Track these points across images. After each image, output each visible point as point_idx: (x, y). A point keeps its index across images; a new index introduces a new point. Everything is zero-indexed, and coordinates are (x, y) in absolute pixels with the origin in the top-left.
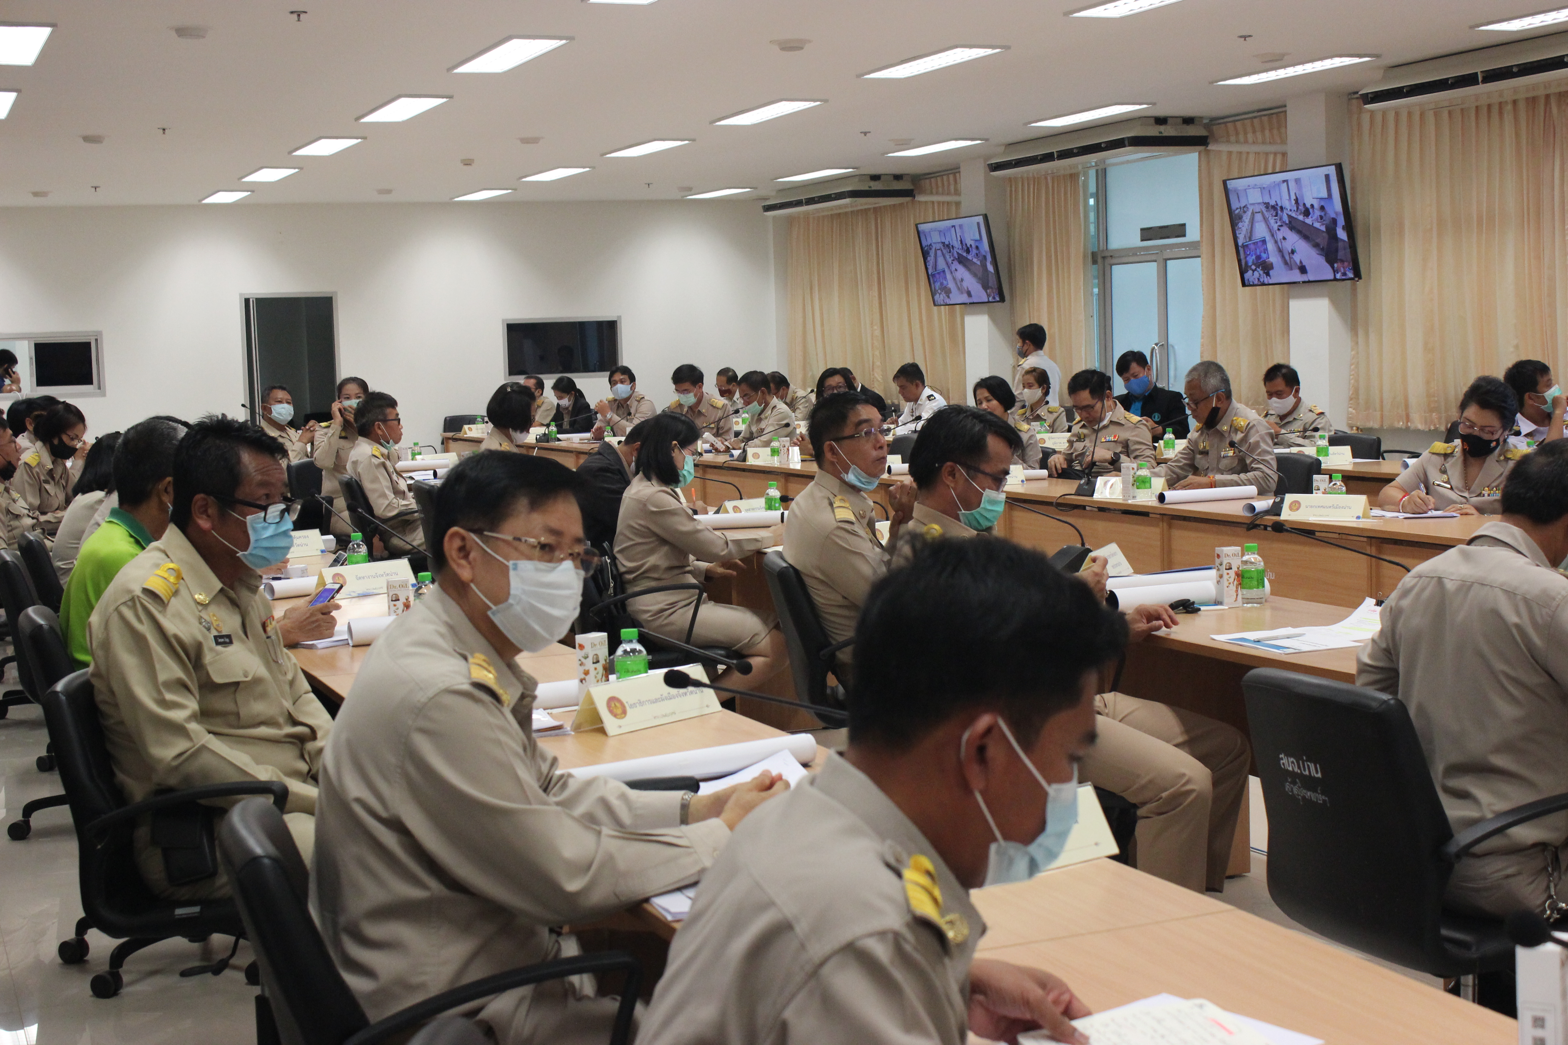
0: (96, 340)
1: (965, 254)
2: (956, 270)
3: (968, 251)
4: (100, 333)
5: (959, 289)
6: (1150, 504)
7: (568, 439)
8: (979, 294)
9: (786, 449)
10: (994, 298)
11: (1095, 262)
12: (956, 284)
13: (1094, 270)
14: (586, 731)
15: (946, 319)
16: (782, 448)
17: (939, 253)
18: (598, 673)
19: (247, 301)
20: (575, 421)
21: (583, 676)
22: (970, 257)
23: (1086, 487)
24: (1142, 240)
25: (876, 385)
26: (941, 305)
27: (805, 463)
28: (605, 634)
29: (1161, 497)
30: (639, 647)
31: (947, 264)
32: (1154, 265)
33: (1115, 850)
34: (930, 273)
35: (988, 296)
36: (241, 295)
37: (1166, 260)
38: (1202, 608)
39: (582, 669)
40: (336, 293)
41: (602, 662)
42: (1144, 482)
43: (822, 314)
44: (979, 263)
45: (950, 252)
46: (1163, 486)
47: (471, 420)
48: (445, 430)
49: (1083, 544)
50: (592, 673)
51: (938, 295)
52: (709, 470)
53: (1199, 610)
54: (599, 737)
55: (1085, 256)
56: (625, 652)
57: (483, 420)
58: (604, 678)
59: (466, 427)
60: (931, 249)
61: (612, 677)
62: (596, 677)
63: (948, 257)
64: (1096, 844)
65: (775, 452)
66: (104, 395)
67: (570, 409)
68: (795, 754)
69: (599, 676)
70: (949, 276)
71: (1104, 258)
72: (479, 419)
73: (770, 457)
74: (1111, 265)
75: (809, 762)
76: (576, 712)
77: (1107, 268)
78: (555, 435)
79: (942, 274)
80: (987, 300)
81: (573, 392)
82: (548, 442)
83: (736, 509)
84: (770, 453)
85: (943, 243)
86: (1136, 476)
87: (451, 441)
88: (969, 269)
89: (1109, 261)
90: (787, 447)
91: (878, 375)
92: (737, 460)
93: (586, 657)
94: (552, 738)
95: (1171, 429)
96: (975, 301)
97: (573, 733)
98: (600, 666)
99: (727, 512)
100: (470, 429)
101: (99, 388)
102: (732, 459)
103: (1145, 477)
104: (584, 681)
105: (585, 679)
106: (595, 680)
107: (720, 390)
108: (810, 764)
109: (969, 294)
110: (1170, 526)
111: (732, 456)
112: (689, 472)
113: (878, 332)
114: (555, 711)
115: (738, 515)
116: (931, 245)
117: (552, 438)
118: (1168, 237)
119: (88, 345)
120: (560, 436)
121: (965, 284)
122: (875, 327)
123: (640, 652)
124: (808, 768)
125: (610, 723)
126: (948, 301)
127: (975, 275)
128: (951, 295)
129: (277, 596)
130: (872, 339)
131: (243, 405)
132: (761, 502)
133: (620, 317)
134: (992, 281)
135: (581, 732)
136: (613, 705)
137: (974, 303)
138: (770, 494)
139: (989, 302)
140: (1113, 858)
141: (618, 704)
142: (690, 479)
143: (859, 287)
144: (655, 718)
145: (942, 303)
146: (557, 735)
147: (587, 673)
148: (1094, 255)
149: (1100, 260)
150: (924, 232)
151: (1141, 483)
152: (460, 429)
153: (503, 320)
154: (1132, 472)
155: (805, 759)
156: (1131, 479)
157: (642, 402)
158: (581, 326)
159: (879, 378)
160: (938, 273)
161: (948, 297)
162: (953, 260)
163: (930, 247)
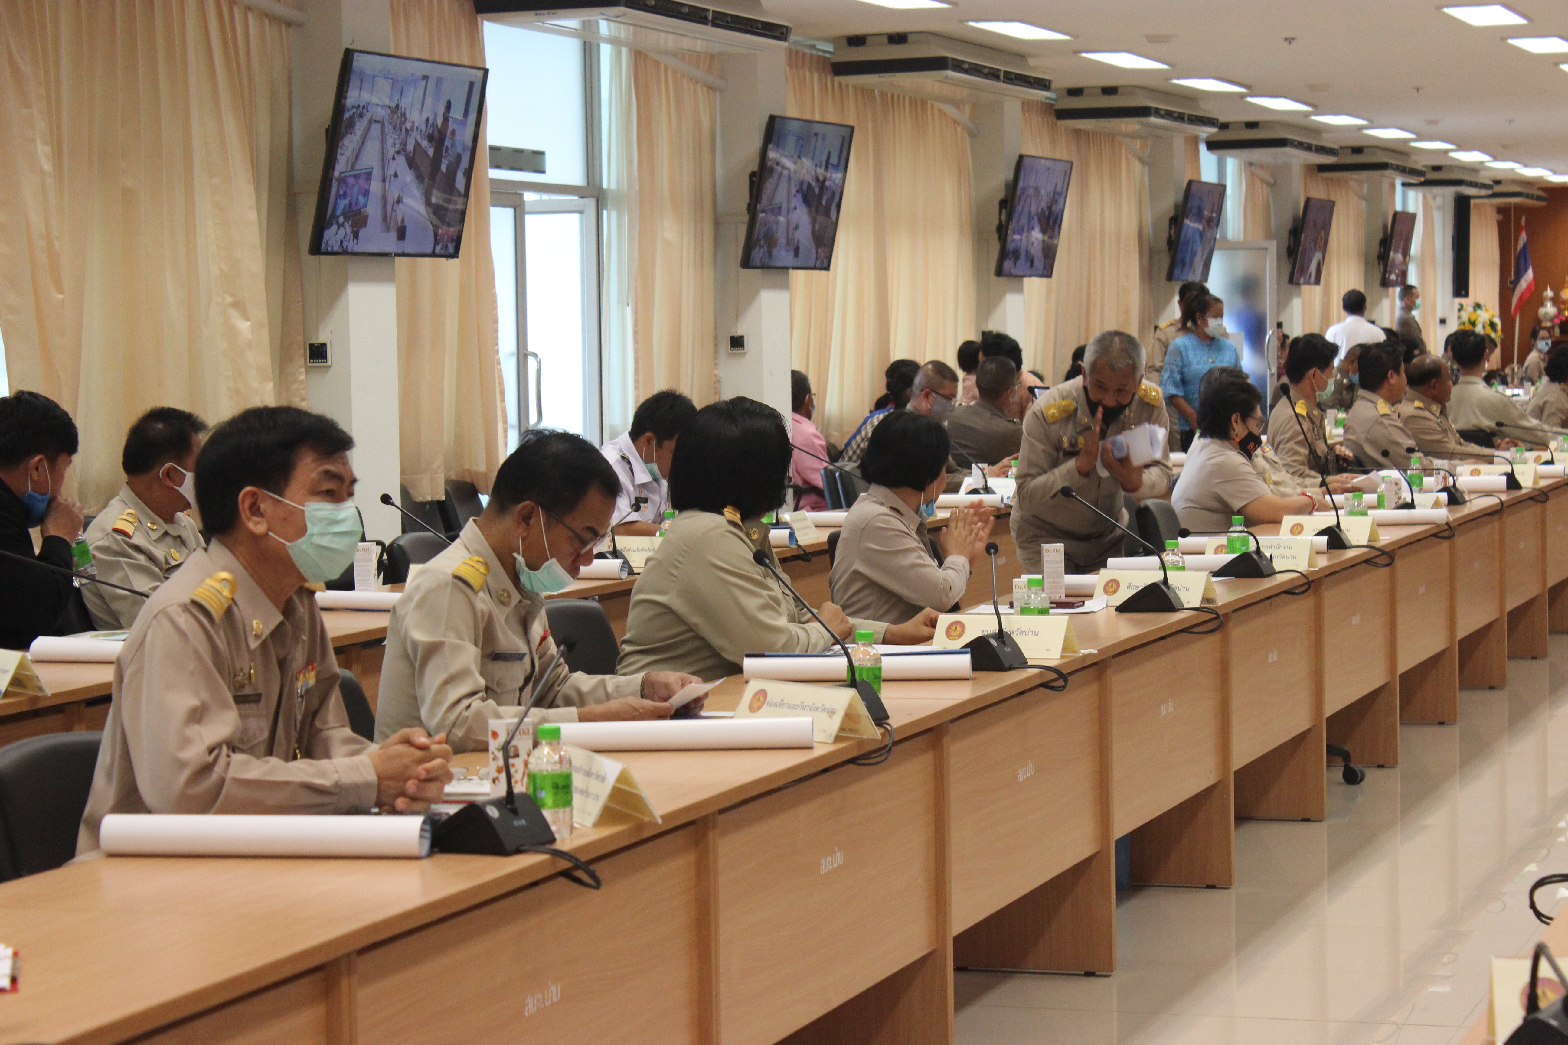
2: (396, 175)
5: (385, 219)
8: (420, 234)
17: (376, 129)
26: (327, 252)
31: (383, 159)
34: (337, 173)
35: (436, 241)
45: (398, 133)
51: (330, 229)
60: (361, 116)
63: (390, 142)
70: (375, 184)
79: (362, 181)
80: (428, 251)
85: (392, 110)
88: (420, 178)
116: (365, 105)
126: (352, 246)
127: (429, 195)
128: (362, 233)
139: (431, 255)
145: (334, 248)
150: (360, 74)
160: (355, 176)
161: (356, 235)
162: (398, 153)
163: (362, 110)
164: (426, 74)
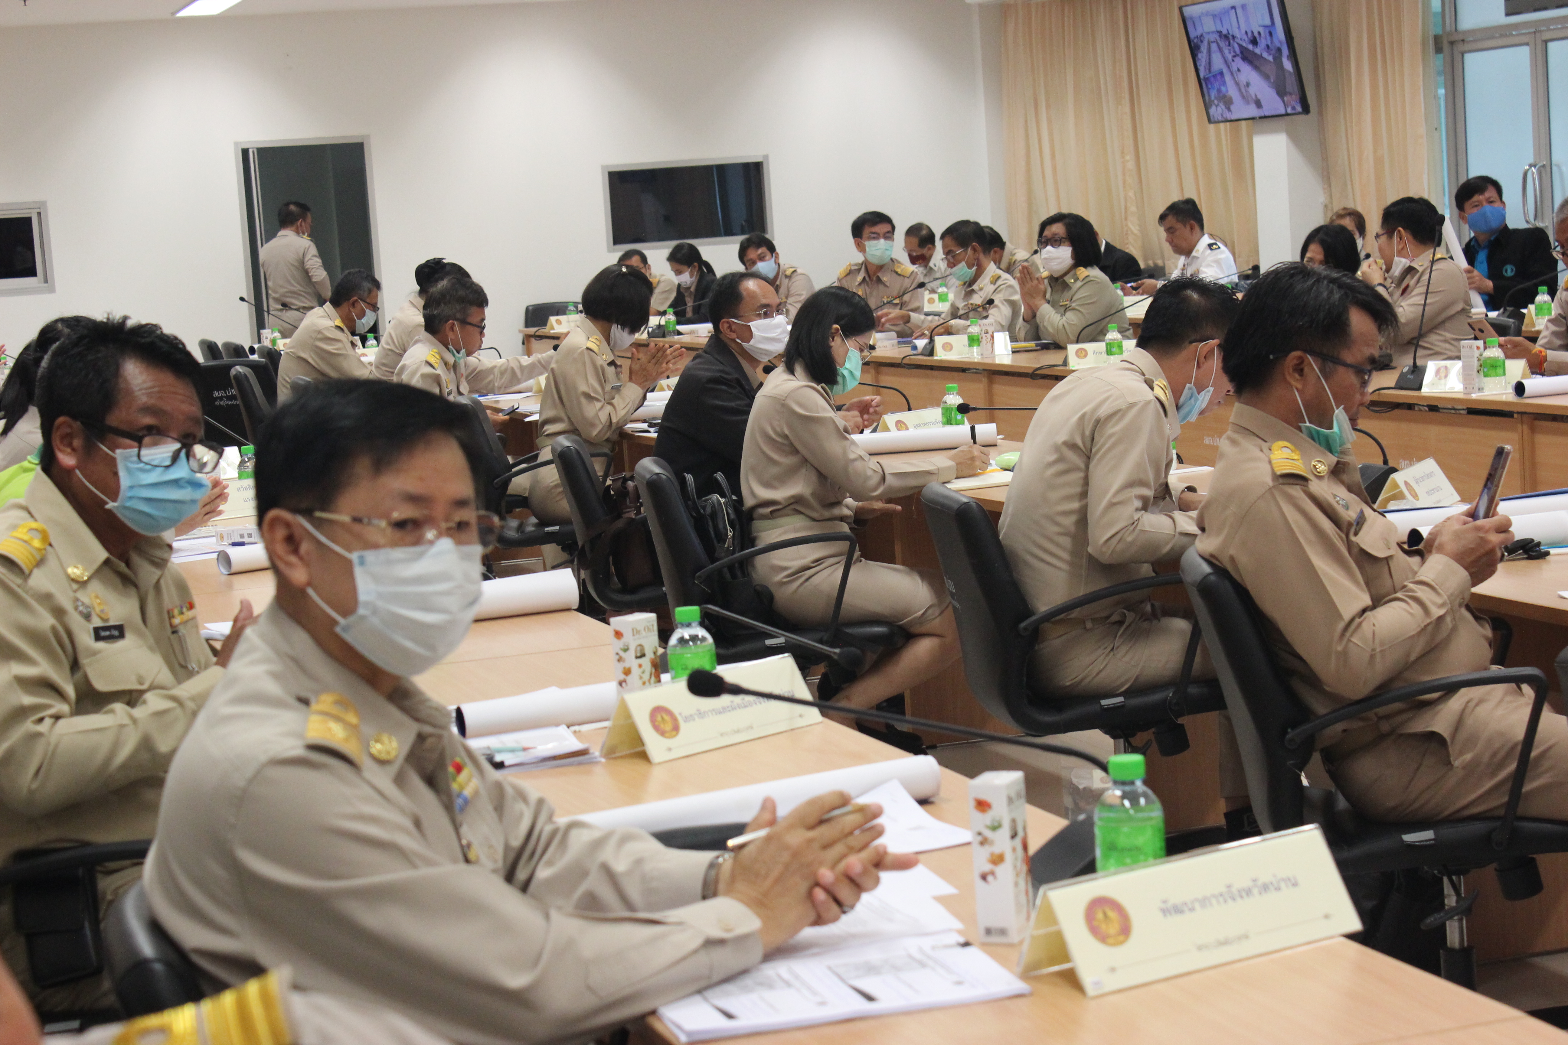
0: (39, 214)
1: (1250, 47)
2: (1239, 70)
3: (1254, 42)
4: (43, 204)
5: (1243, 97)
6: (1504, 398)
7: (692, 332)
8: (1273, 103)
9: (989, 336)
10: (1293, 108)
11: (1438, 49)
12: (1240, 90)
13: (1438, 61)
14: (621, 757)
15: (1227, 140)
16: (984, 335)
17: (1214, 46)
18: (643, 672)
19: (245, 152)
20: (699, 306)
21: (622, 677)
22: (1257, 51)
23: (1411, 377)
24: (1508, 14)
25: (1131, 239)
26: (1219, 122)
27: (1018, 355)
28: (653, 616)
29: (1520, 389)
30: (702, 632)
31: (1226, 61)
32: (1525, 51)
33: (1356, 925)
34: (1202, 75)
35: (1286, 106)
36: (236, 144)
37: (1546, 42)
38: (1552, 551)
39: (620, 667)
40: (368, 136)
41: (650, 655)
42: (1494, 367)
43: (1052, 141)
44: (1270, 58)
45: (1229, 45)
46: (1524, 370)
47: (559, 309)
48: (528, 324)
49: (1385, 462)
50: (636, 671)
51: (1214, 108)
52: (885, 369)
53: (1548, 554)
54: (638, 766)
55: (1424, 43)
56: (682, 640)
57: (576, 307)
58: (653, 679)
59: (553, 319)
60: (1202, 42)
61: (665, 677)
62: (641, 678)
63: (1226, 52)
64: (1327, 917)
65: (973, 341)
66: (52, 290)
67: (692, 289)
68: (907, 786)
69: (646, 676)
70: (1228, 78)
71: (1452, 43)
72: (571, 308)
73: (967, 348)
74: (1463, 54)
75: (929, 797)
76: (606, 731)
77: (1457, 57)
78: (674, 326)
79: (1219, 77)
80: (1283, 112)
81: (696, 264)
82: (664, 336)
83: (900, 425)
84: (966, 343)
85: (1220, 32)
86: (1482, 358)
87: (533, 340)
88: (1256, 68)
89: (1461, 47)
90: (990, 333)
91: (1133, 227)
92: (922, 354)
93: (626, 650)
94: (571, 769)
95: (1545, 288)
96: (1267, 114)
97: (603, 760)
98: (646, 662)
99: (887, 429)
100: (559, 322)
101: (46, 281)
102: (915, 352)
103: (1496, 359)
104: (624, 684)
105: (625, 681)
106: (640, 682)
107: (910, 256)
108: (932, 799)
109: (1258, 104)
110: (1533, 430)
111: (915, 348)
112: (851, 372)
113: (1131, 165)
114: (585, 728)
115: (903, 433)
116: (1201, 36)
117: (670, 332)
118: (1545, 8)
119: (27, 221)
120: (680, 328)
121: (1252, 91)
122: (1128, 158)
123: (704, 639)
124: (929, 807)
125: (654, 743)
126: (1229, 116)
127: (1266, 77)
128: (1232, 107)
129: (235, 568)
130: (1124, 174)
131: (242, 299)
132: (935, 414)
133: (766, 157)
134: (1291, 84)
135: (616, 758)
136: (659, 718)
137: (1265, 117)
138: (949, 402)
139: (1287, 114)
140: (1352, 937)
141: (667, 718)
142: (851, 384)
143: (1104, 99)
144: (722, 735)
145: (1220, 118)
146: (580, 764)
147: (627, 672)
148: (1437, 39)
149: (1446, 47)
150: (1192, 18)
151: (1488, 368)
152: (543, 323)
153: (603, 167)
154: (1477, 353)
155: (923, 793)
156: (1476, 364)
157: (795, 278)
158: (722, 170)
159: (1135, 229)
160: (1214, 76)
161: (1229, 109)
162: (1234, 56)
163: (1201, 38)
164: (1233, 5)
